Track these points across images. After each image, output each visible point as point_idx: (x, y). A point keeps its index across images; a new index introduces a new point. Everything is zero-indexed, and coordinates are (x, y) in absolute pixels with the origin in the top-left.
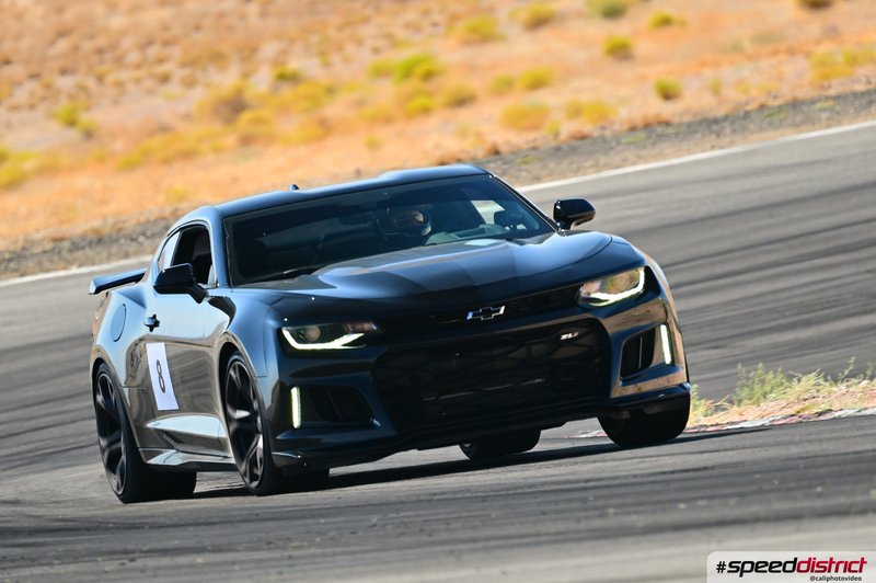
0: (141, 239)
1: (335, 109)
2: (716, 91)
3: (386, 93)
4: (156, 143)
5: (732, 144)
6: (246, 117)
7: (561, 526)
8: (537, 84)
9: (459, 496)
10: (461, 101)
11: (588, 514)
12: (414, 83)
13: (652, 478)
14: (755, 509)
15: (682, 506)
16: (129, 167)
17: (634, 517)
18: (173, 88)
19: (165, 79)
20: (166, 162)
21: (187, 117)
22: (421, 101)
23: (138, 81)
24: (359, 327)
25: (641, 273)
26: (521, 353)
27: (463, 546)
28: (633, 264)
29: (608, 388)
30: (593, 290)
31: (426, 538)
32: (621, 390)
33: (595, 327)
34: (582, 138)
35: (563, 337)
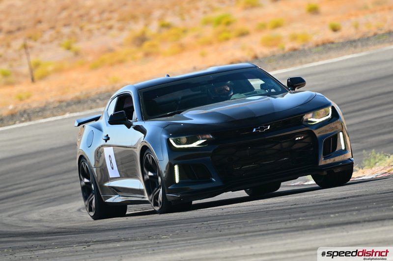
0: (98, 101)
1: (187, 39)
2: (356, 27)
3: (209, 32)
4: (106, 57)
5: (362, 51)
6: (146, 45)
7: (278, 226)
8: (277, 26)
9: (235, 213)
10: (243, 34)
11: (290, 220)
12: (221, 27)
13: (321, 203)
14: (365, 216)
15: (332, 216)
16: (95, 67)
17: (310, 221)
18: (114, 32)
19: (110, 28)
20: (112, 65)
21: (121, 45)
22: (225, 35)
23: (98, 29)
24: (204, 137)
25: (330, 109)
26: (278, 147)
27: (234, 236)
28: (327, 105)
29: (317, 161)
30: (309, 117)
31: (218, 233)
32: (322, 162)
33: (310, 134)
34: (295, 50)
35: (297, 139)
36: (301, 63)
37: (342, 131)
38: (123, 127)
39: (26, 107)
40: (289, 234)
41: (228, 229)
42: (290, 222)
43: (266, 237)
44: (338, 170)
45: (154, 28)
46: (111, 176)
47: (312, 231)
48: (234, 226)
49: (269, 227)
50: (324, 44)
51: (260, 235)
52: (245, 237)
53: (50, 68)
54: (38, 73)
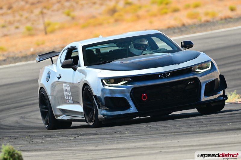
3: (155, 8)
6: (116, 15)
10: (176, 11)
11: (203, 126)
12: (163, 6)
13: (221, 116)
16: (84, 27)
17: (215, 127)
18: (97, 6)
19: (94, 3)
20: (95, 26)
21: (100, 14)
22: (165, 10)
27: (168, 134)
31: (158, 132)
34: (207, 22)
36: (211, 30)
39: (41, 50)
40: (202, 134)
41: (164, 130)
42: (202, 127)
43: (187, 135)
47: (216, 133)
48: (168, 128)
49: (189, 129)
50: (226, 19)
51: (183, 134)
52: (174, 135)
53: (57, 27)
54: (49, 29)
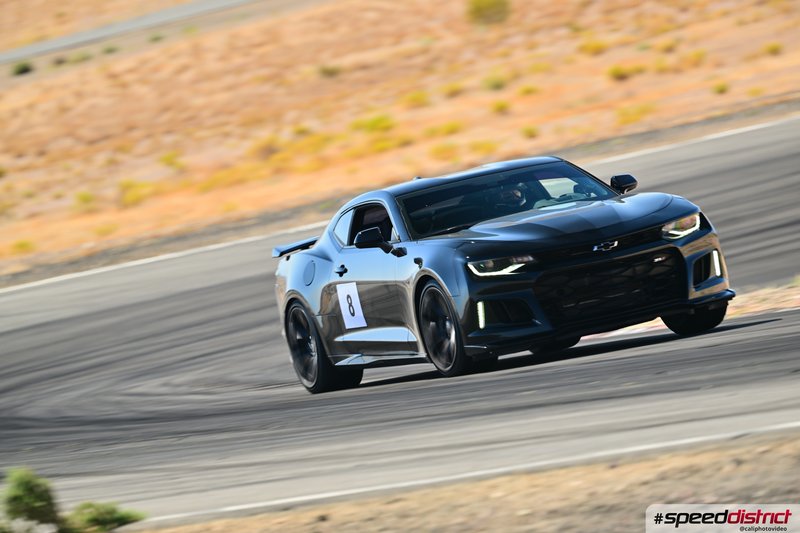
1: (330, 150)
2: (559, 132)
3: (361, 140)
4: (220, 175)
6: (277, 157)
8: (453, 131)
10: (406, 143)
12: (377, 134)
16: (206, 189)
18: (233, 140)
19: (227, 135)
21: (242, 158)
22: (382, 144)
23: (211, 137)
24: (520, 259)
25: (698, 218)
26: (629, 272)
28: (692, 211)
29: (686, 293)
30: (669, 228)
32: (694, 294)
33: (674, 253)
35: (656, 260)
37: (716, 250)
38: (379, 251)
44: (712, 307)
45: (285, 136)
46: (347, 327)
53: (146, 190)
